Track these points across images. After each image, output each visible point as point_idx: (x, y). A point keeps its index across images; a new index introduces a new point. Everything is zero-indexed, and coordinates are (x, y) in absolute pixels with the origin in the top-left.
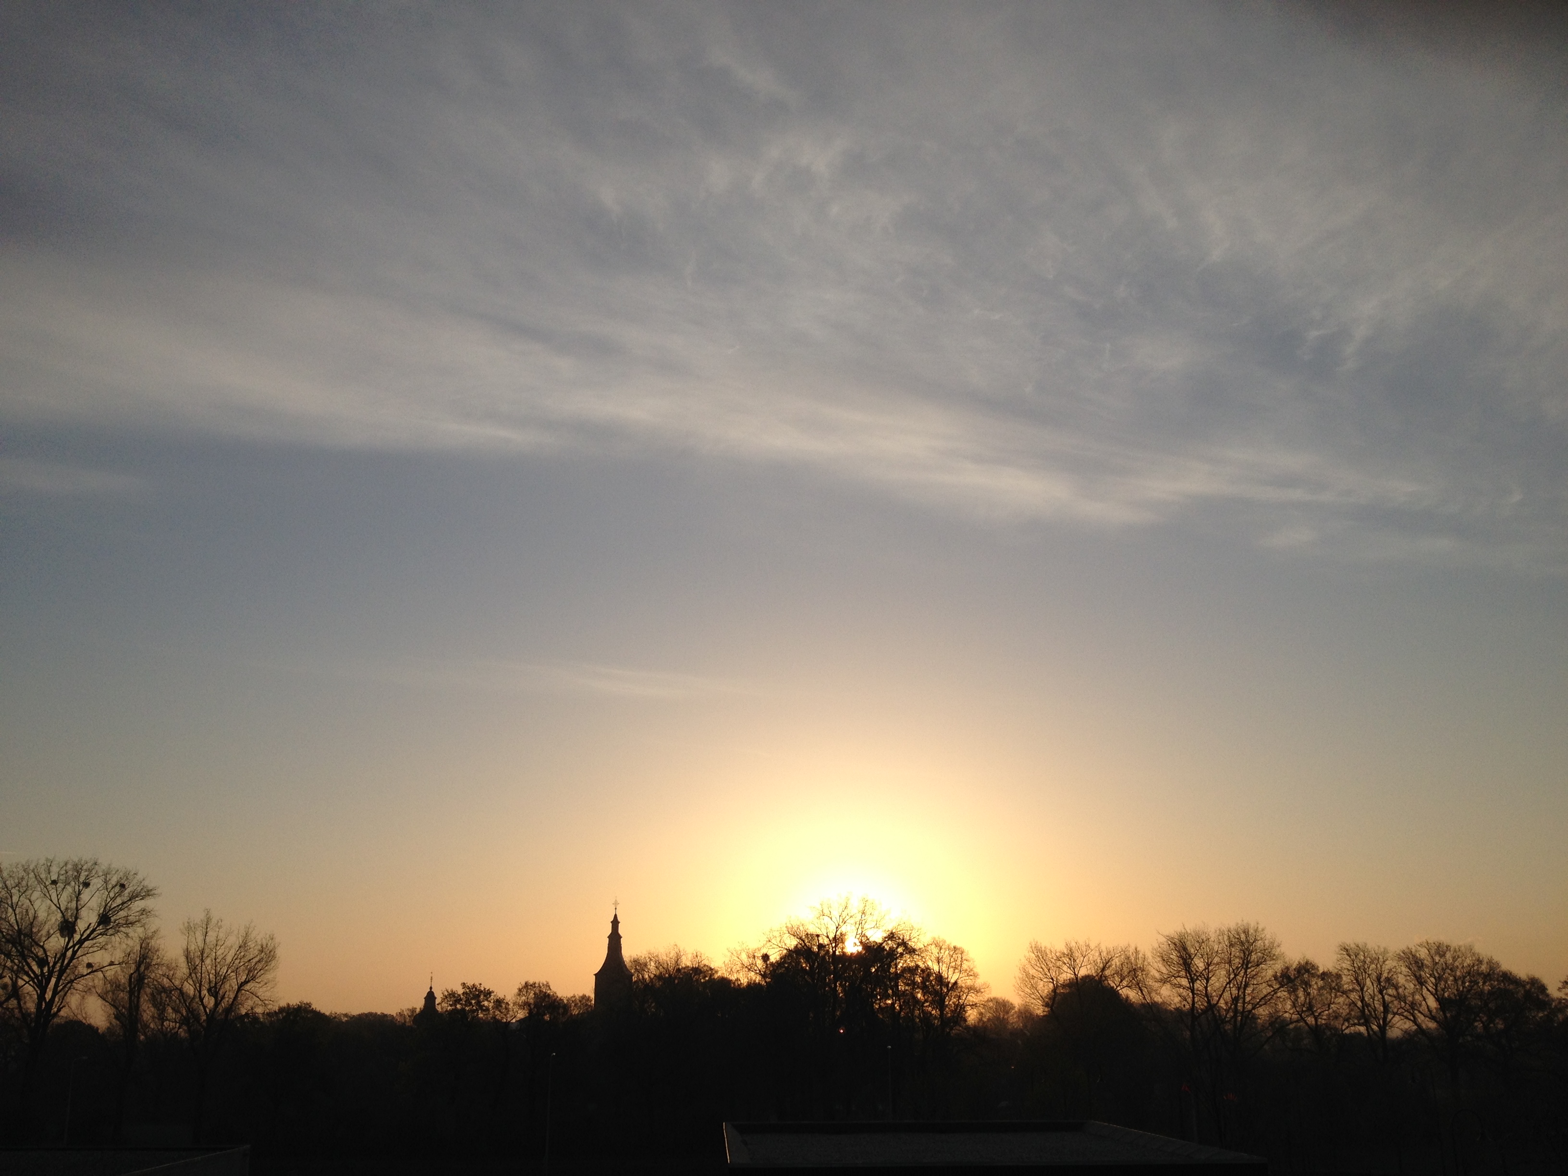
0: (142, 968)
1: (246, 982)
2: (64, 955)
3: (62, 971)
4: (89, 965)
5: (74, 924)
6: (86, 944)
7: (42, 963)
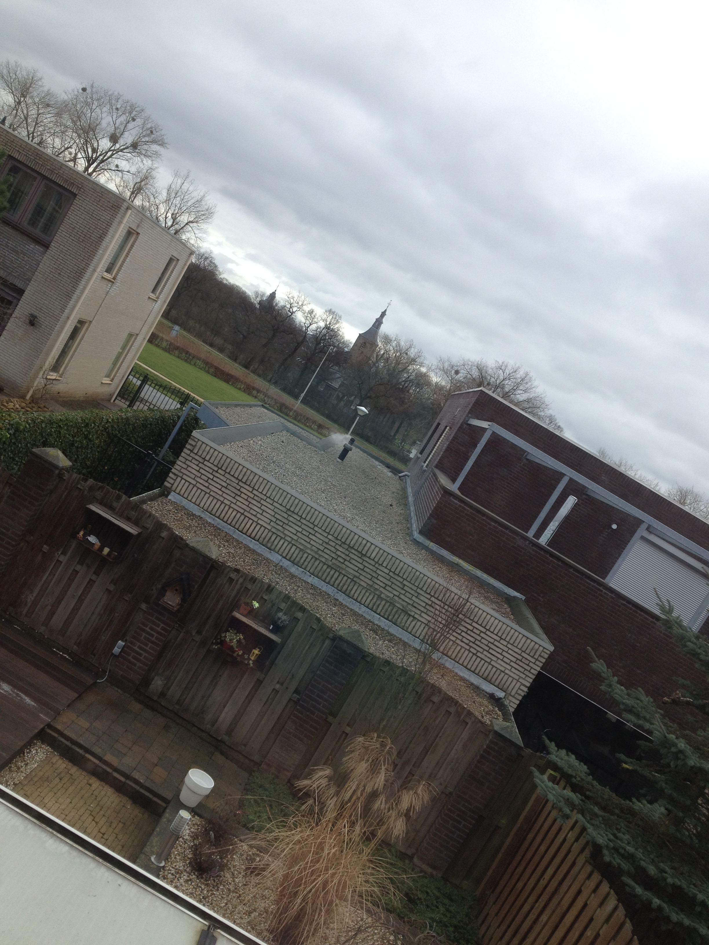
0: (143, 183)
1: (192, 222)
2: (107, 153)
3: (102, 161)
4: (117, 166)
5: (119, 138)
6: (120, 153)
7: (94, 150)
